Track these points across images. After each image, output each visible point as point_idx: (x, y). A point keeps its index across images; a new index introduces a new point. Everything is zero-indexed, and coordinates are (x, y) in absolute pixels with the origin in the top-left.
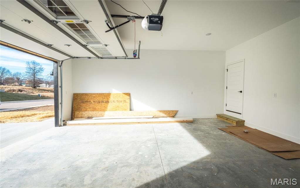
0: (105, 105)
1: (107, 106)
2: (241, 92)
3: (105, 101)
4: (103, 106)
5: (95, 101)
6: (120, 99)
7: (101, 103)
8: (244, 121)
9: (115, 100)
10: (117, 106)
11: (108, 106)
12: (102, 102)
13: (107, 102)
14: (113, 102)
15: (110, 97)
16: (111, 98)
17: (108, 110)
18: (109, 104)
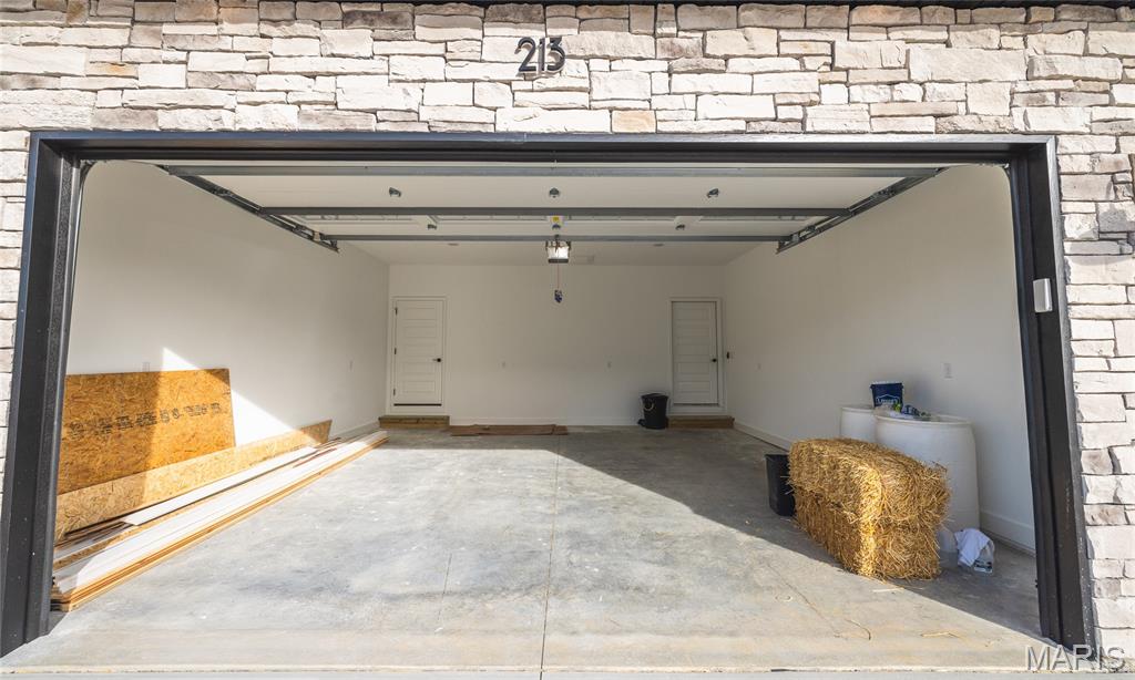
0: (136, 437)
1: (149, 440)
2: (439, 360)
3: (134, 418)
4: (130, 443)
5: (79, 425)
6: (198, 401)
7: (114, 430)
8: (448, 417)
9: (181, 403)
10: (192, 433)
11: (155, 440)
12: (124, 422)
13: (148, 420)
14: (171, 416)
15: (157, 394)
16: (165, 399)
17: (152, 462)
18: (158, 428)
